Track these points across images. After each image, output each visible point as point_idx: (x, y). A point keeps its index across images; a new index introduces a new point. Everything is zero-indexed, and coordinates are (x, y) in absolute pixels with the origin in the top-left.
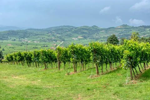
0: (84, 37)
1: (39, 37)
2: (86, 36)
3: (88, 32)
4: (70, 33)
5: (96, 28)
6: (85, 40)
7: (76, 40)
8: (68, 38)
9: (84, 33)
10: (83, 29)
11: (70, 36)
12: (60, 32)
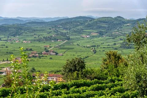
0: (100, 34)
1: (35, 34)
2: (102, 32)
3: (107, 26)
4: (82, 27)
5: (121, 21)
6: (100, 38)
7: (87, 38)
8: (76, 35)
9: (100, 27)
10: (101, 22)
11: (80, 32)
12: (68, 27)
